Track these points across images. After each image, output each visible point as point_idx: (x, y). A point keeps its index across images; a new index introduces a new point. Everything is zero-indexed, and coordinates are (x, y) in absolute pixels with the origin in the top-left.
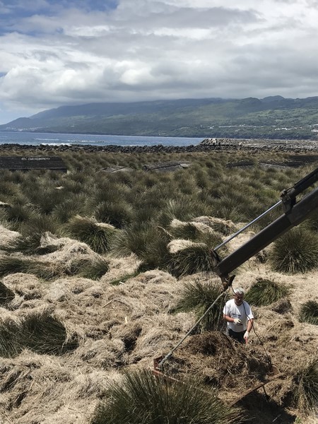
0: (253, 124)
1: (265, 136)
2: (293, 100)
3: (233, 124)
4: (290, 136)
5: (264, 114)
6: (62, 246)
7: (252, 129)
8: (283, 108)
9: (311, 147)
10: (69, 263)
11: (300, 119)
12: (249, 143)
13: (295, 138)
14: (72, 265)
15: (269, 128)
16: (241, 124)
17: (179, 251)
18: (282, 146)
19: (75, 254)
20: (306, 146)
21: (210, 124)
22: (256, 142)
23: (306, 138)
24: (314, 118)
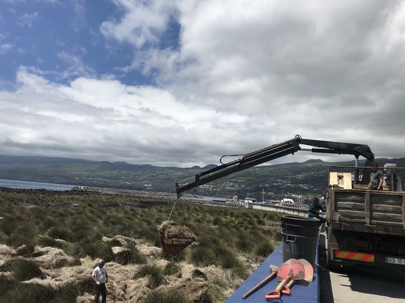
0: (107, 178)
1: (114, 187)
2: (133, 165)
3: (93, 177)
4: (130, 187)
5: (115, 172)
6: (47, 252)
7: (105, 182)
8: (126, 170)
9: (146, 196)
10: (54, 261)
11: (137, 177)
12: (106, 191)
13: (134, 189)
14: (56, 262)
15: (116, 181)
16: (98, 177)
17: (118, 253)
18: (128, 194)
19: (58, 256)
20: (143, 195)
21: (76, 176)
22: (110, 190)
23: (141, 189)
24: (146, 178)
